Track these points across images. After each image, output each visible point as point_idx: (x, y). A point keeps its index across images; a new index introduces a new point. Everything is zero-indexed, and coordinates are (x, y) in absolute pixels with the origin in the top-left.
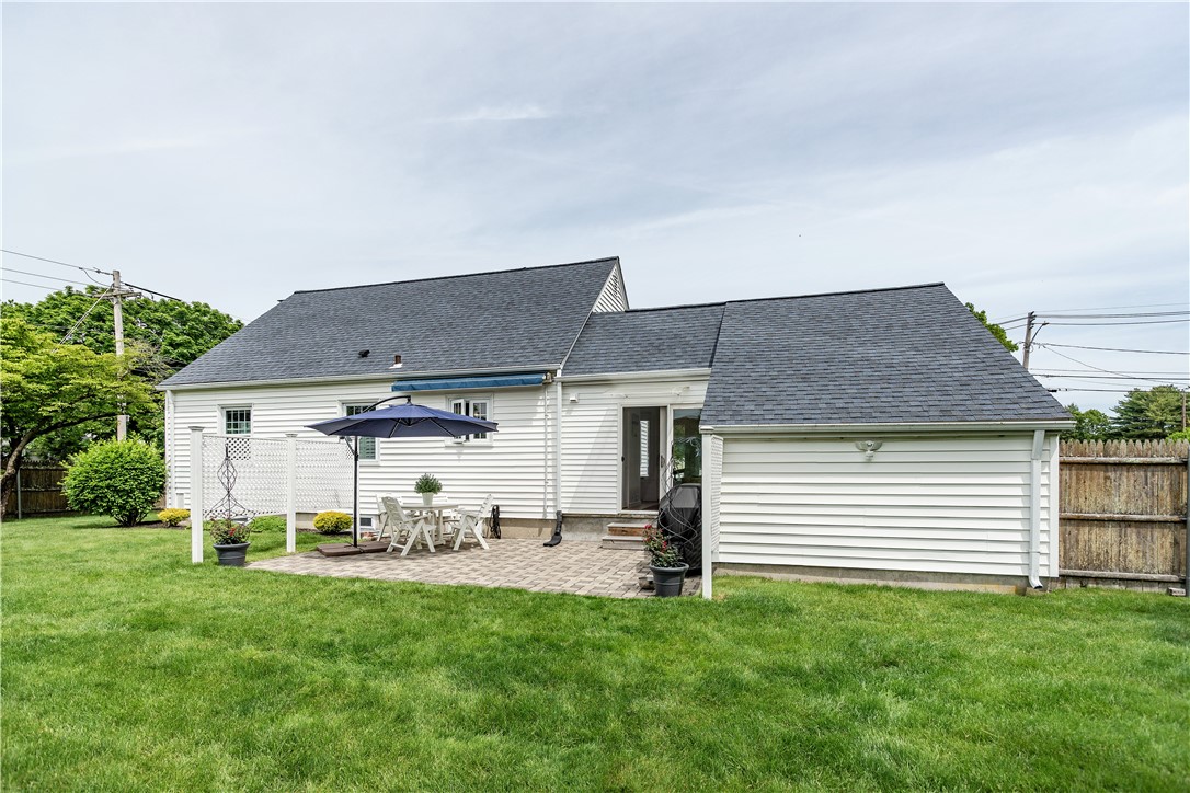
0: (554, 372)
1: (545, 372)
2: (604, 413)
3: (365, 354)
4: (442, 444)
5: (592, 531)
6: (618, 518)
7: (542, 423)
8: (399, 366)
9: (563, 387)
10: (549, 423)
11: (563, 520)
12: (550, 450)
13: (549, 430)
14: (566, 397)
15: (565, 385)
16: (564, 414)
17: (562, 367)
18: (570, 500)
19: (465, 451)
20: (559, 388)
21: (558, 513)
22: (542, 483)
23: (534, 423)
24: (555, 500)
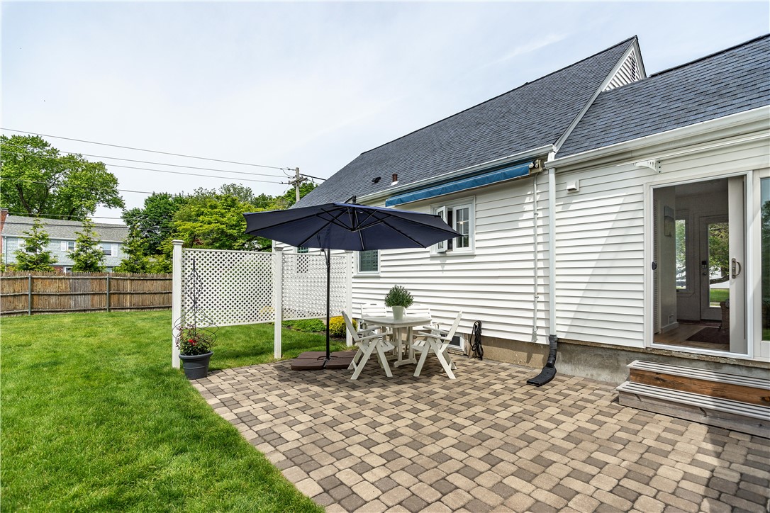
0: (544, 158)
1: (533, 159)
2: (620, 201)
3: (377, 180)
4: (428, 255)
5: (603, 367)
6: (647, 354)
7: (531, 224)
8: (395, 183)
9: (558, 175)
10: (540, 222)
11: (559, 349)
12: (540, 256)
13: (540, 231)
14: (562, 187)
15: (561, 171)
16: (560, 209)
17: (555, 149)
18: (568, 322)
19: (448, 261)
20: (552, 176)
21: (551, 338)
22: (531, 298)
23: (521, 225)
24: (547, 320)
